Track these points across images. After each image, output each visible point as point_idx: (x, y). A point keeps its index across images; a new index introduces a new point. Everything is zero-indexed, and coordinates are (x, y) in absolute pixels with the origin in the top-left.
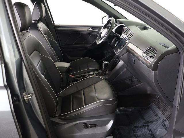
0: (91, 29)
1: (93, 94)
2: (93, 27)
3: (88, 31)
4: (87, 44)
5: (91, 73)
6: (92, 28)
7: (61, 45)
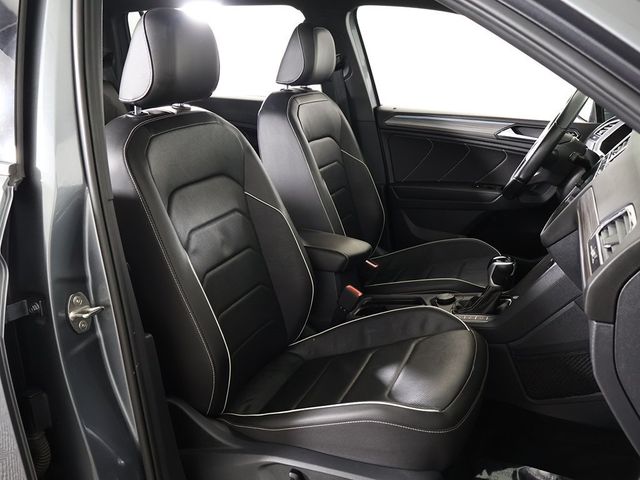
0: (510, 133)
1: (388, 374)
2: (518, 126)
3: (498, 138)
4: (490, 189)
5: (446, 296)
6: (515, 129)
7: (392, 181)
